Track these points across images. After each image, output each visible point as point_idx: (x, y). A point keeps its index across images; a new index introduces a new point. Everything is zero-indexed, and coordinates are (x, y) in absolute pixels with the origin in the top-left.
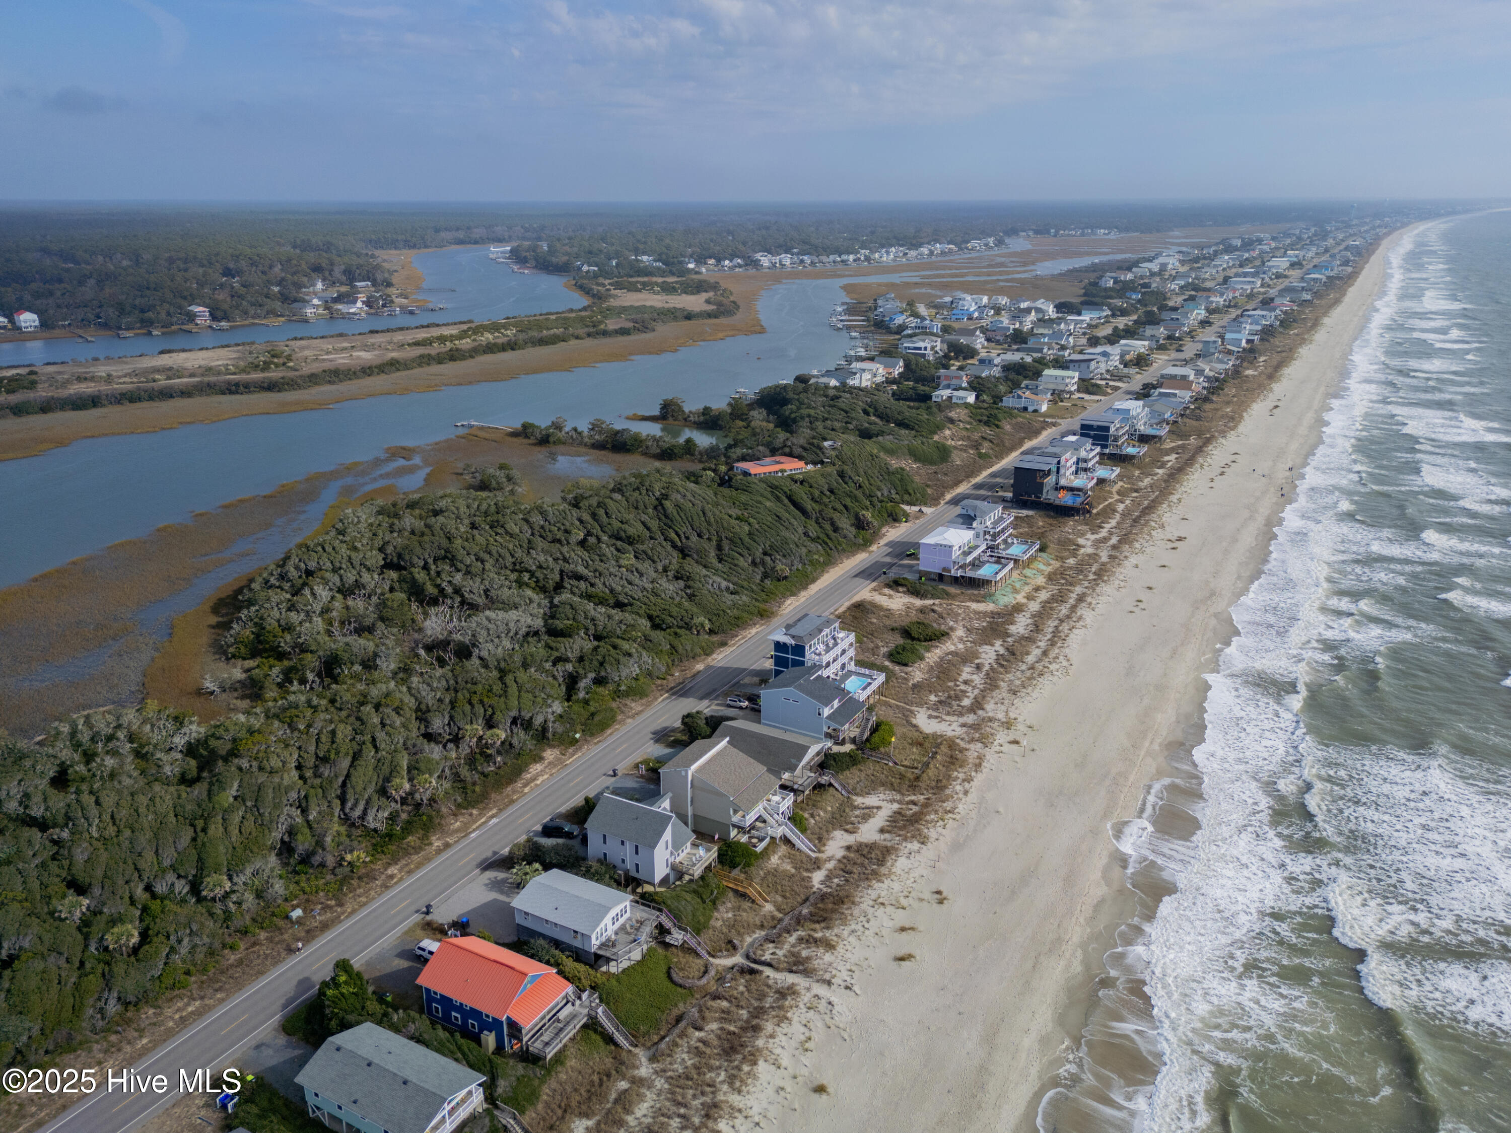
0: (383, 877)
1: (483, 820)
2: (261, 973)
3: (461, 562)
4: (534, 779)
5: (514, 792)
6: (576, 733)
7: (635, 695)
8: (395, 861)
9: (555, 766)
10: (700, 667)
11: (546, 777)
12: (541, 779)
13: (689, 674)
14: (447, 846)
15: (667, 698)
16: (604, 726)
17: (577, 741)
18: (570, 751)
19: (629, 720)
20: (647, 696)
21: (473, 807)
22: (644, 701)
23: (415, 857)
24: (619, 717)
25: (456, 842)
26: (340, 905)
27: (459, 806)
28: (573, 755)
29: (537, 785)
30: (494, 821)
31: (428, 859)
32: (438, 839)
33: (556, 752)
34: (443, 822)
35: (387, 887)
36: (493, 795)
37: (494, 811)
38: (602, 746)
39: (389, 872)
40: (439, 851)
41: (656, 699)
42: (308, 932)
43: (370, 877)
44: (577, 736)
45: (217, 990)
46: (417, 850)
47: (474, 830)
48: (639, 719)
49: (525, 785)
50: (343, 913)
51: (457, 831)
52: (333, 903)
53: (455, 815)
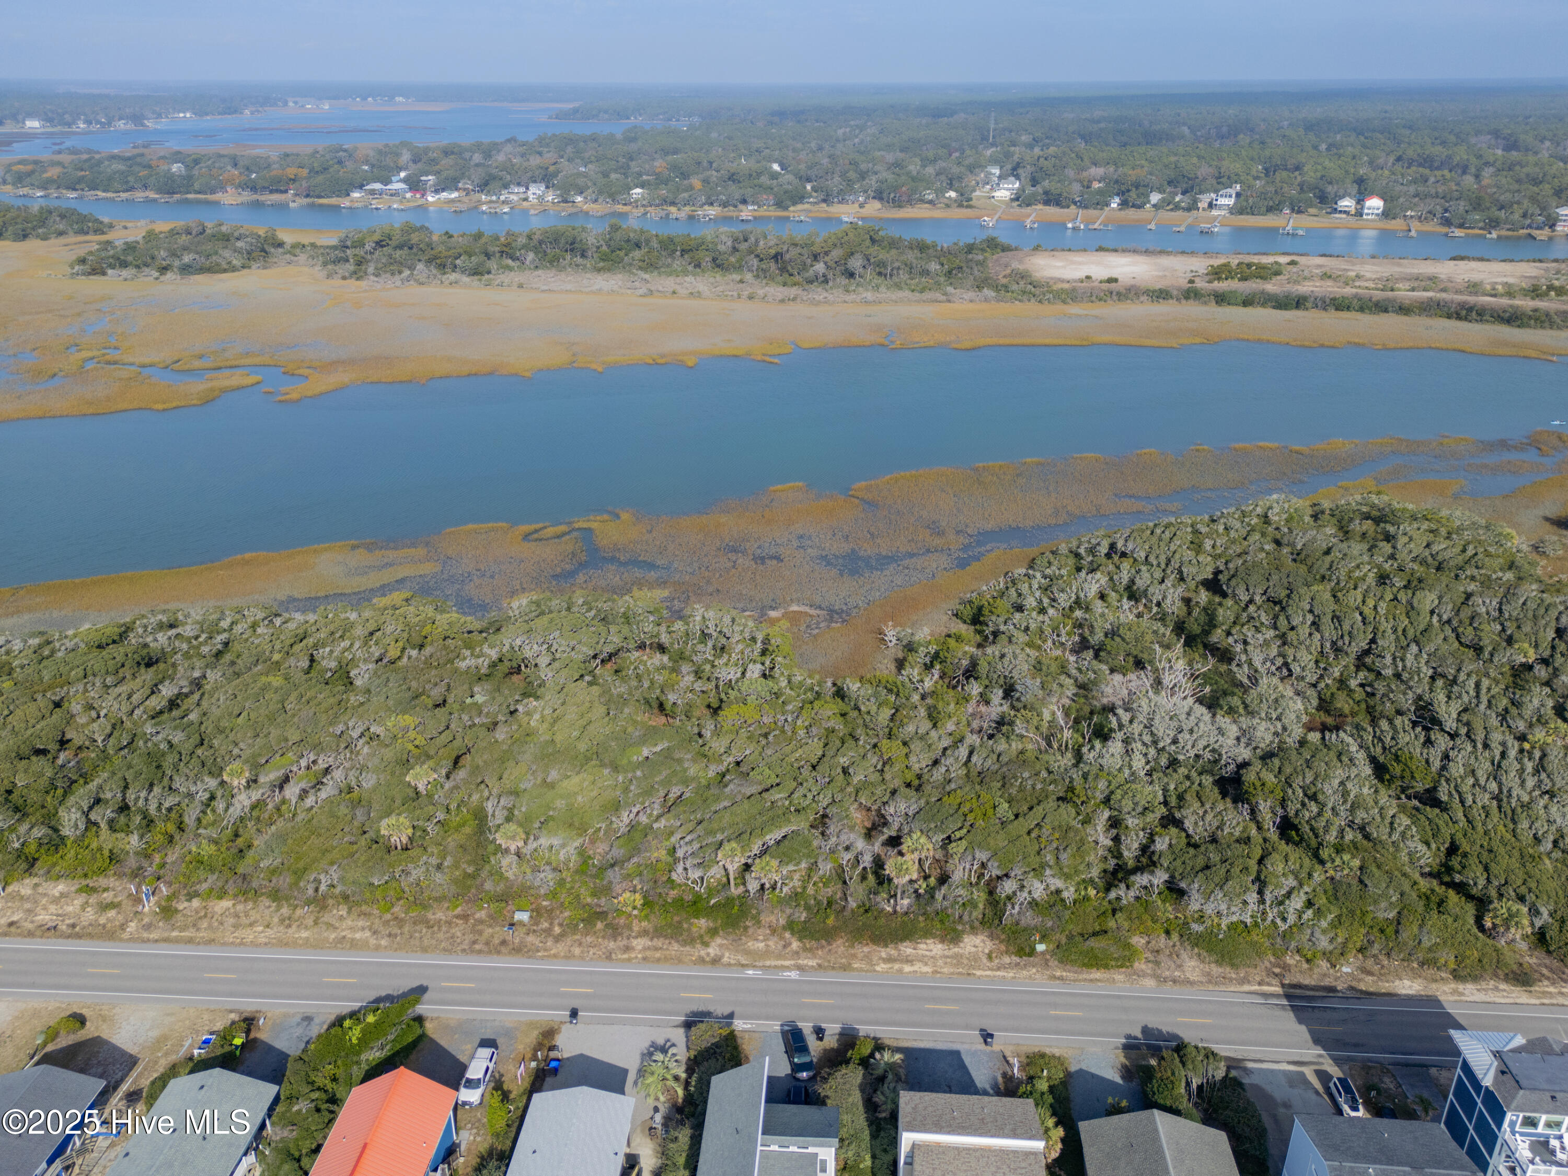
0: (625, 942)
1: (787, 963)
2: (424, 950)
3: (1288, 618)
4: (909, 961)
5: (867, 957)
6: (1043, 938)
7: (1210, 951)
8: (658, 933)
9: (959, 964)
10: (1408, 986)
11: (926, 969)
12: (918, 967)
13: (1368, 984)
14: (716, 961)
15: (1265, 995)
16: (1095, 961)
17: (1032, 952)
18: (1007, 960)
19: (1150, 983)
20: (1233, 965)
21: (800, 940)
22: (1216, 970)
23: (676, 946)
24: (1139, 965)
25: (729, 965)
26: (557, 939)
27: (790, 926)
28: (999, 969)
29: (900, 971)
30: (794, 975)
31: (679, 961)
32: (720, 946)
33: (989, 945)
34: (751, 931)
35: (609, 957)
36: (840, 942)
37: (813, 963)
38: (1056, 988)
39: (635, 942)
40: (701, 961)
41: (1244, 981)
42: (504, 942)
43: (614, 931)
44: (1041, 947)
45: (390, 935)
46: (691, 941)
47: (763, 968)
48: (1170, 992)
49: (890, 960)
50: (545, 950)
51: (747, 952)
52: (557, 930)
53: (774, 931)
